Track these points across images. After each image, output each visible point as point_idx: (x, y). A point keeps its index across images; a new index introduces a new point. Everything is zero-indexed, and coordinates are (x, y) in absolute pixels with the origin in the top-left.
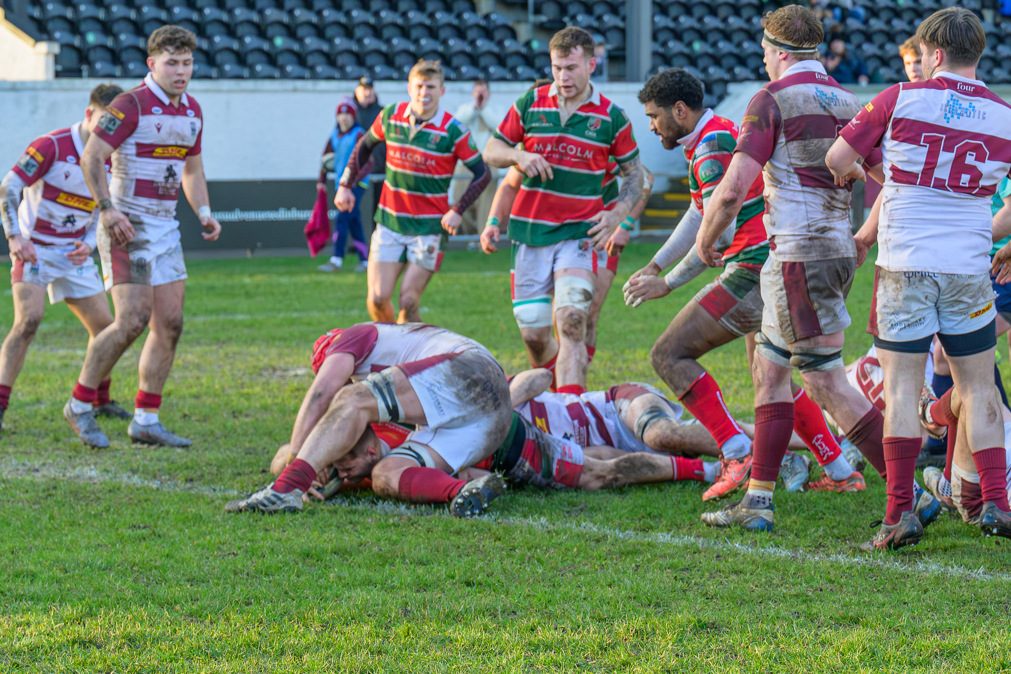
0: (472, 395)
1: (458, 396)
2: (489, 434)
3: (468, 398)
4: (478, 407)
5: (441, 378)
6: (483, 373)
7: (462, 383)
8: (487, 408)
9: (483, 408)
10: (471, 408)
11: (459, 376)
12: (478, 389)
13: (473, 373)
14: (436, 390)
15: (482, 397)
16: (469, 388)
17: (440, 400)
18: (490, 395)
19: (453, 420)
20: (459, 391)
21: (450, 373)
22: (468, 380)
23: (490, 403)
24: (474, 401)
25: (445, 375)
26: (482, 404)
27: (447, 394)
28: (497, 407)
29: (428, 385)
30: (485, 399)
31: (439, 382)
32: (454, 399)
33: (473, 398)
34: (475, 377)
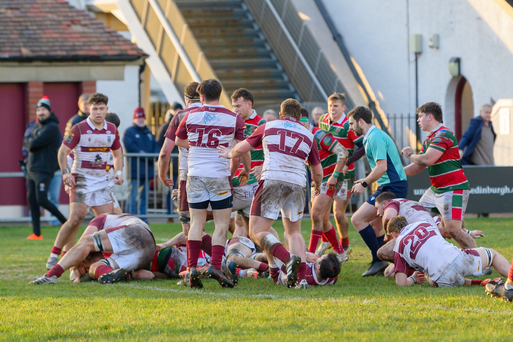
0: (132, 242)
1: (126, 241)
2: (140, 259)
3: (130, 243)
4: (134, 247)
5: (120, 234)
6: (138, 233)
7: (128, 237)
8: (138, 247)
9: (137, 247)
10: (132, 247)
11: (128, 234)
12: (135, 239)
13: (133, 233)
14: (117, 239)
15: (136, 242)
16: (131, 238)
17: (119, 243)
18: (140, 242)
19: (124, 251)
20: (127, 239)
21: (124, 232)
22: (131, 236)
23: (140, 245)
24: (133, 244)
25: (122, 233)
26: (136, 246)
27: (122, 241)
28: (143, 247)
29: (115, 237)
30: (137, 243)
31: (119, 236)
32: (125, 243)
33: (132, 243)
34: (134, 234)
